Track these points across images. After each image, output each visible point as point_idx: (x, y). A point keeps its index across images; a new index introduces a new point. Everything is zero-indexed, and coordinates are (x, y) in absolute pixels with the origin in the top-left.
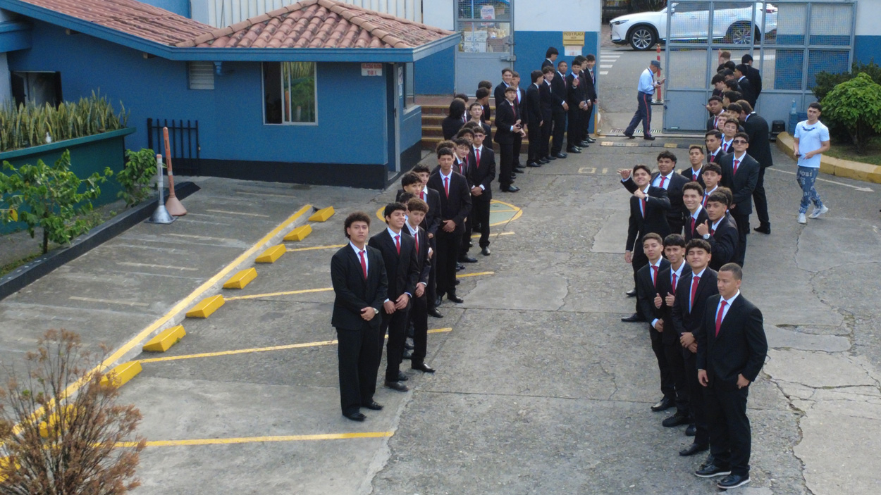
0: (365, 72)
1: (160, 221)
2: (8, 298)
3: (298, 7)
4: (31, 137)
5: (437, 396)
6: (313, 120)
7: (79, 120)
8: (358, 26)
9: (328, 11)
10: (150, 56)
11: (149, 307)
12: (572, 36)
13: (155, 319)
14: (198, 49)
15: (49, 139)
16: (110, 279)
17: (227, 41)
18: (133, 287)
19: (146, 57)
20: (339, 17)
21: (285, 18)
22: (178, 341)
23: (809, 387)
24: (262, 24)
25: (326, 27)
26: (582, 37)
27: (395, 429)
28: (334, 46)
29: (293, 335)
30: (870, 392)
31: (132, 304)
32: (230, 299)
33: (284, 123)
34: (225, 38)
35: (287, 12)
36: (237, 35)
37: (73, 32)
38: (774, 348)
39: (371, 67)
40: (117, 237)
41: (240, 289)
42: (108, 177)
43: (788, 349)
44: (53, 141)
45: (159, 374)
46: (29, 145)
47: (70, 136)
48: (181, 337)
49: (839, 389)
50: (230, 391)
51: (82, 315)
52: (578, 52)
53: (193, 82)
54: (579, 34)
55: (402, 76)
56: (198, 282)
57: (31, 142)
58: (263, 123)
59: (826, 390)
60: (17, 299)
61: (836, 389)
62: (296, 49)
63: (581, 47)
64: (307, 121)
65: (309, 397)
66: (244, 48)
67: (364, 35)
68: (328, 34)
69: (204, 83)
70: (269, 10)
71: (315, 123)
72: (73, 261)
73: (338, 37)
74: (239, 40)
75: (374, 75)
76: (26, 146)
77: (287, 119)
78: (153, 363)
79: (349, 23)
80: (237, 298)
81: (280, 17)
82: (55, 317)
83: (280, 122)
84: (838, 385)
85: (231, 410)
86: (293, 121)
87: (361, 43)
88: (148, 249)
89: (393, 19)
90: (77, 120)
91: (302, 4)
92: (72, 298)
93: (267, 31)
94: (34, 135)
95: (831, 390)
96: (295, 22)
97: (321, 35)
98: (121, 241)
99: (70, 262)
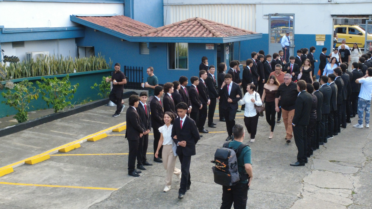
0: (207, 48)
1: (111, 105)
2: (28, 129)
3: (187, 21)
4: (67, 70)
5: (151, 177)
6: (187, 68)
7: (89, 64)
8: (207, 29)
9: (198, 22)
10: (124, 40)
11: (76, 136)
12: (319, 36)
13: (75, 140)
14: (142, 37)
15: (75, 71)
16: (72, 125)
17: (154, 34)
18: (78, 128)
19: (122, 40)
20: (201, 25)
21: (180, 25)
22: (75, 149)
23: (318, 187)
24: (170, 28)
25: (194, 29)
26: (324, 37)
27: (122, 187)
28: (194, 36)
29: (120, 150)
30: (347, 192)
31: (71, 134)
32: (111, 135)
33: (176, 69)
34: (154, 33)
35: (182, 23)
36: (158, 32)
37: (97, 31)
38: (318, 170)
39: (210, 46)
40: (89, 110)
41: (118, 132)
42: (95, 87)
43: (324, 171)
44: (77, 72)
45: (55, 160)
46: (66, 73)
47: (85, 70)
48: (77, 148)
49: (332, 189)
50: (74, 168)
51: (49, 137)
52: (322, 44)
53: (142, 51)
54: (323, 35)
55: (228, 51)
56: (104, 128)
57: (67, 72)
58: (167, 69)
59: (326, 189)
60: (30, 130)
61: (331, 189)
62: (179, 37)
63: (324, 41)
64: (185, 68)
65: (101, 173)
66: (159, 37)
67: (208, 32)
68: (194, 31)
69: (146, 52)
70: (175, 22)
71: (187, 69)
72: (64, 118)
73: (197, 33)
74: (158, 34)
75: (211, 49)
76: (64, 73)
77: (177, 67)
78: (57, 156)
79: (204, 27)
80: (114, 135)
81: (178, 25)
82: (38, 137)
83: (174, 68)
84: (333, 188)
85: (67, 175)
86: (179, 68)
87: (205, 35)
88: (97, 115)
89: (230, 27)
90: (88, 65)
91: (188, 20)
92: (51, 131)
93: (171, 30)
94: (68, 69)
95: (328, 189)
96: (183, 27)
97: (190, 32)
98: (89, 112)
99: (62, 118)
